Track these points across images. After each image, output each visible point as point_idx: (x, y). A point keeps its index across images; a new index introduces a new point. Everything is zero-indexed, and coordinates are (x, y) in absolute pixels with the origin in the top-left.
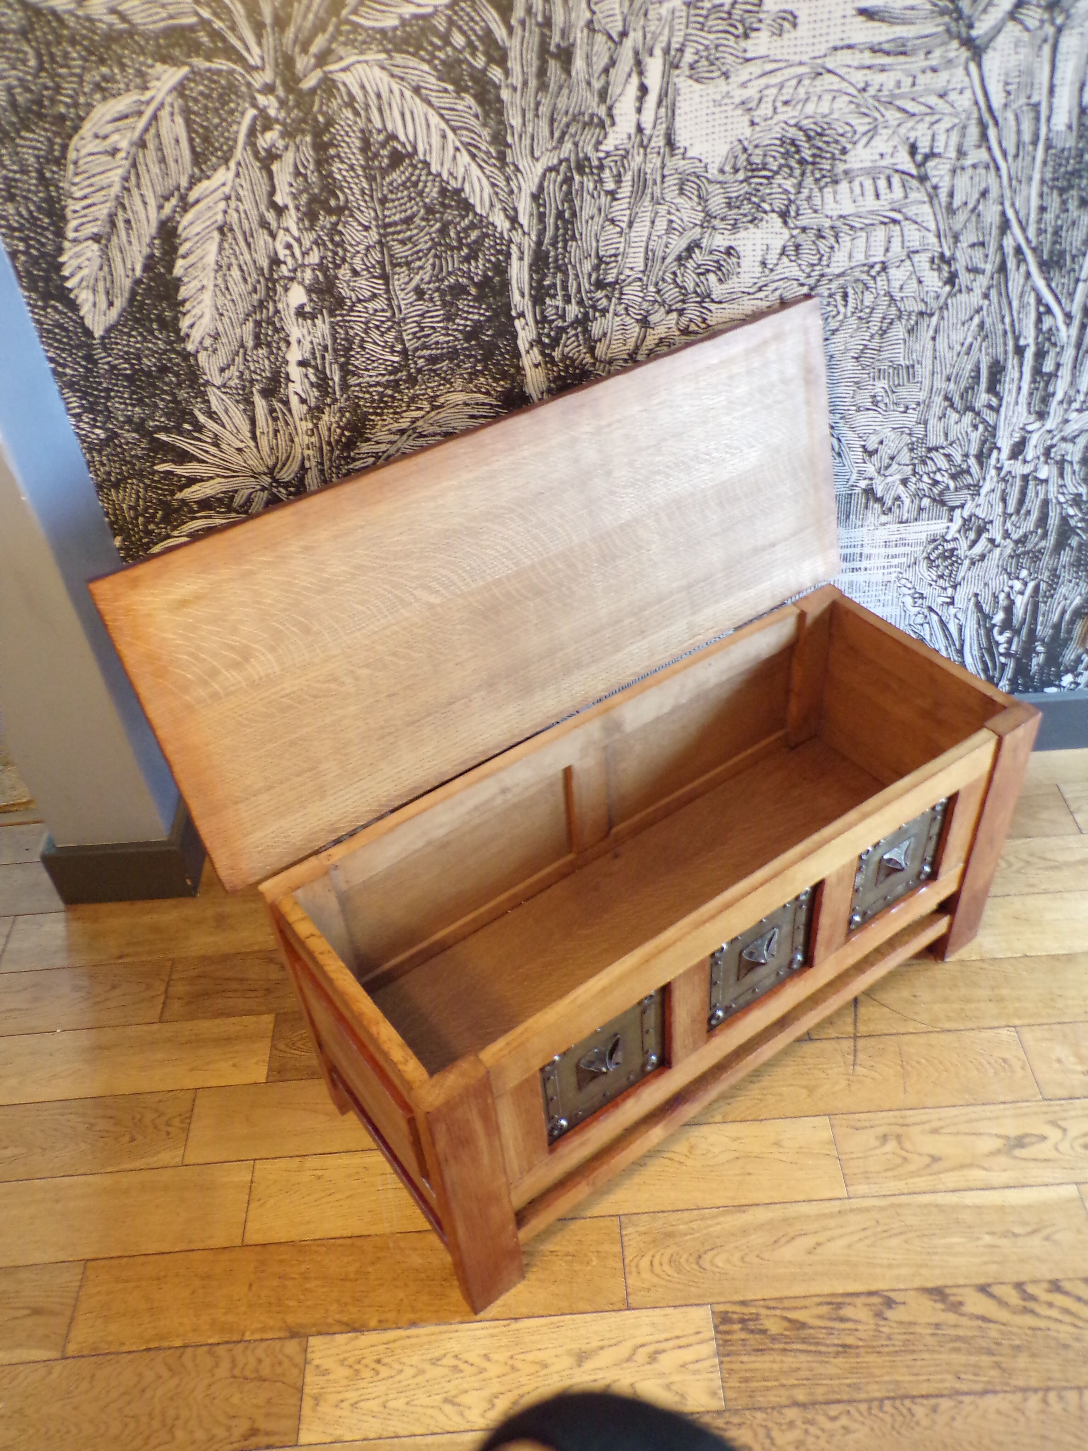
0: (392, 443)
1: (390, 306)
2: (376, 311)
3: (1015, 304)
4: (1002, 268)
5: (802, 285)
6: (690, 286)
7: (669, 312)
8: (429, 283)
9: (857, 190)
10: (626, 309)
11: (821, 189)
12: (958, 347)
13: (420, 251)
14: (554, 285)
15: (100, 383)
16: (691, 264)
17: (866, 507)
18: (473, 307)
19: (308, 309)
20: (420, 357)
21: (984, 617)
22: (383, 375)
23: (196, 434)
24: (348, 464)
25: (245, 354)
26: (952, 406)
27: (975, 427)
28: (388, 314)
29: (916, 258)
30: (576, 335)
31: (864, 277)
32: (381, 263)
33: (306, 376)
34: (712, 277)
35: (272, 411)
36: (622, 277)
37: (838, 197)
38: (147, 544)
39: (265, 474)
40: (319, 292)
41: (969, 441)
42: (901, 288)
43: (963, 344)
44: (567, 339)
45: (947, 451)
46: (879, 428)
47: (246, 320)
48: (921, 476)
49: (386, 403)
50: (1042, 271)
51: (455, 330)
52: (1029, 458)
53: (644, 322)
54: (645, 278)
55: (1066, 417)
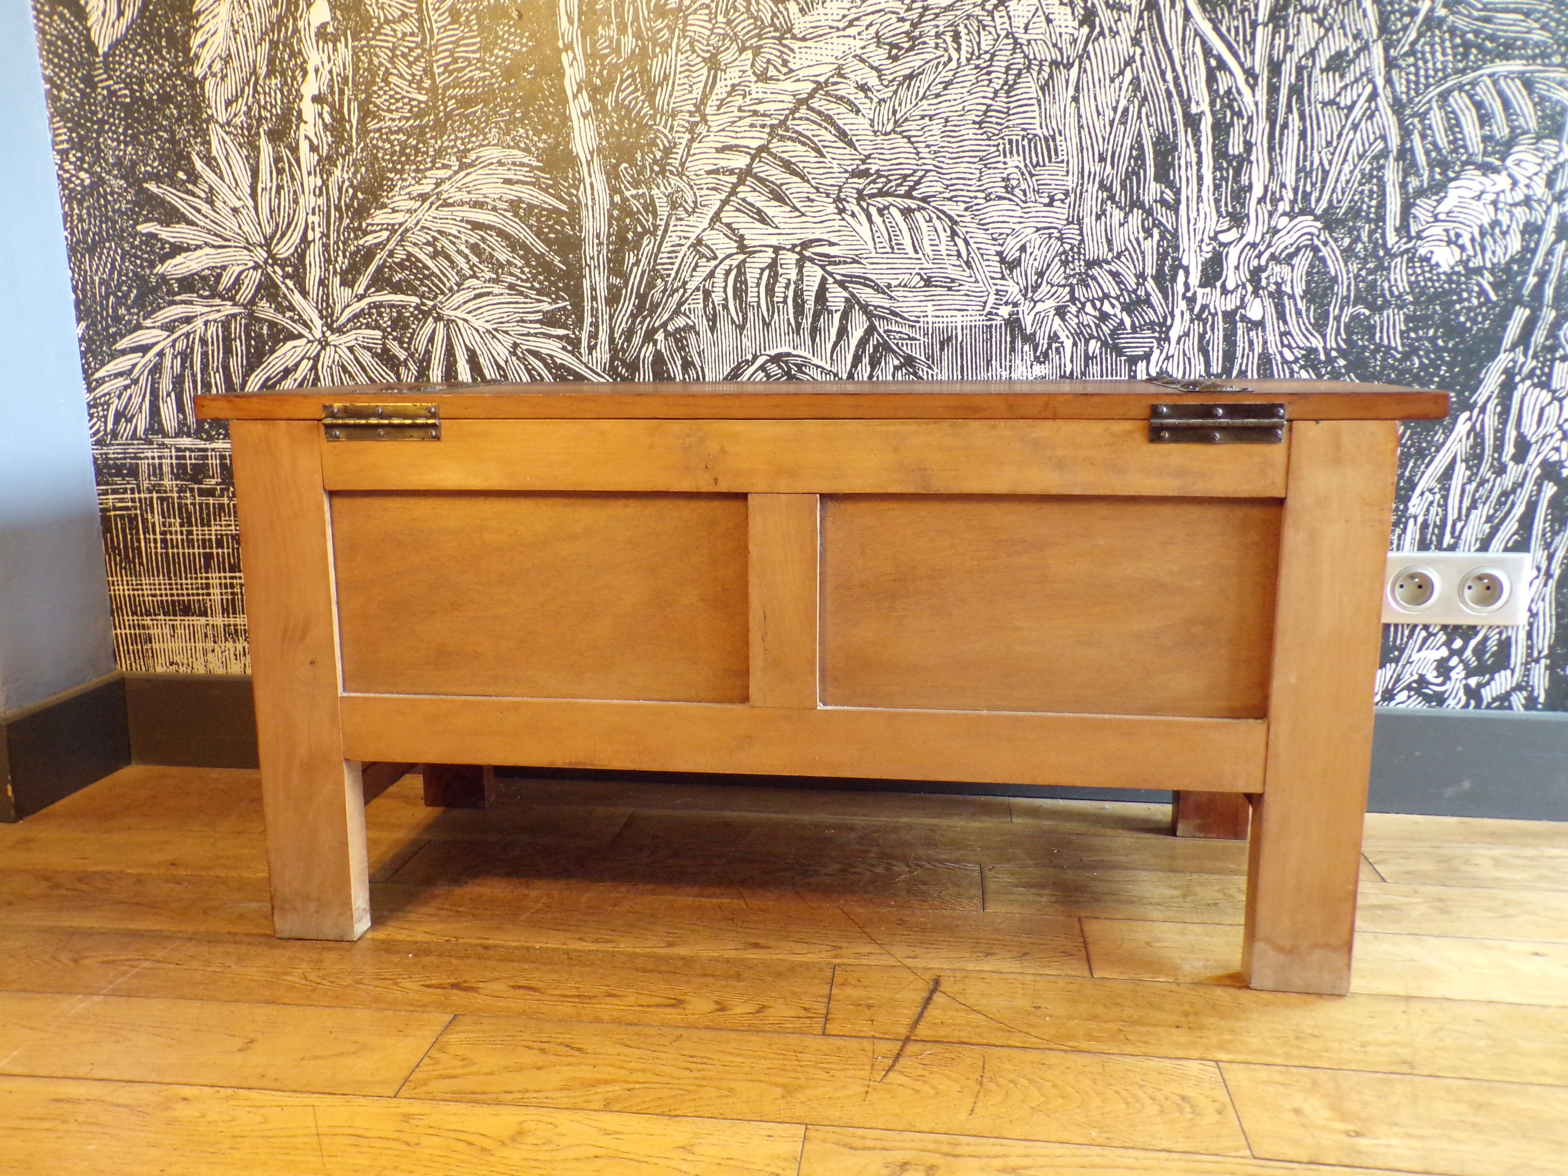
0: (409, 211)
2: (404, 34)
3: (1176, 54)
4: (1151, 4)
5: (902, 20)
6: (767, 17)
7: (742, 50)
8: (466, 2)
10: (691, 44)
12: (1109, 113)
14: (607, 10)
15: (95, 113)
17: (1013, 349)
18: (514, 33)
19: (330, 29)
20: (450, 98)
22: (408, 119)
23: (190, 186)
24: (357, 238)
25: (256, 83)
26: (1112, 198)
27: (1149, 234)
28: (418, 39)
30: (632, 75)
31: (978, 11)
33: (320, 115)
34: (792, 5)
35: (278, 160)
38: (115, 334)
39: (261, 246)
40: (345, 8)
41: (1143, 253)
42: (1026, 28)
43: (1115, 109)
44: (622, 81)
45: (1114, 267)
46: (1017, 227)
47: (262, 39)
48: (1084, 305)
49: (408, 156)
50: (1204, 10)
51: (492, 64)
52: (1230, 286)
53: (713, 63)
54: (713, 5)
55: (1273, 224)
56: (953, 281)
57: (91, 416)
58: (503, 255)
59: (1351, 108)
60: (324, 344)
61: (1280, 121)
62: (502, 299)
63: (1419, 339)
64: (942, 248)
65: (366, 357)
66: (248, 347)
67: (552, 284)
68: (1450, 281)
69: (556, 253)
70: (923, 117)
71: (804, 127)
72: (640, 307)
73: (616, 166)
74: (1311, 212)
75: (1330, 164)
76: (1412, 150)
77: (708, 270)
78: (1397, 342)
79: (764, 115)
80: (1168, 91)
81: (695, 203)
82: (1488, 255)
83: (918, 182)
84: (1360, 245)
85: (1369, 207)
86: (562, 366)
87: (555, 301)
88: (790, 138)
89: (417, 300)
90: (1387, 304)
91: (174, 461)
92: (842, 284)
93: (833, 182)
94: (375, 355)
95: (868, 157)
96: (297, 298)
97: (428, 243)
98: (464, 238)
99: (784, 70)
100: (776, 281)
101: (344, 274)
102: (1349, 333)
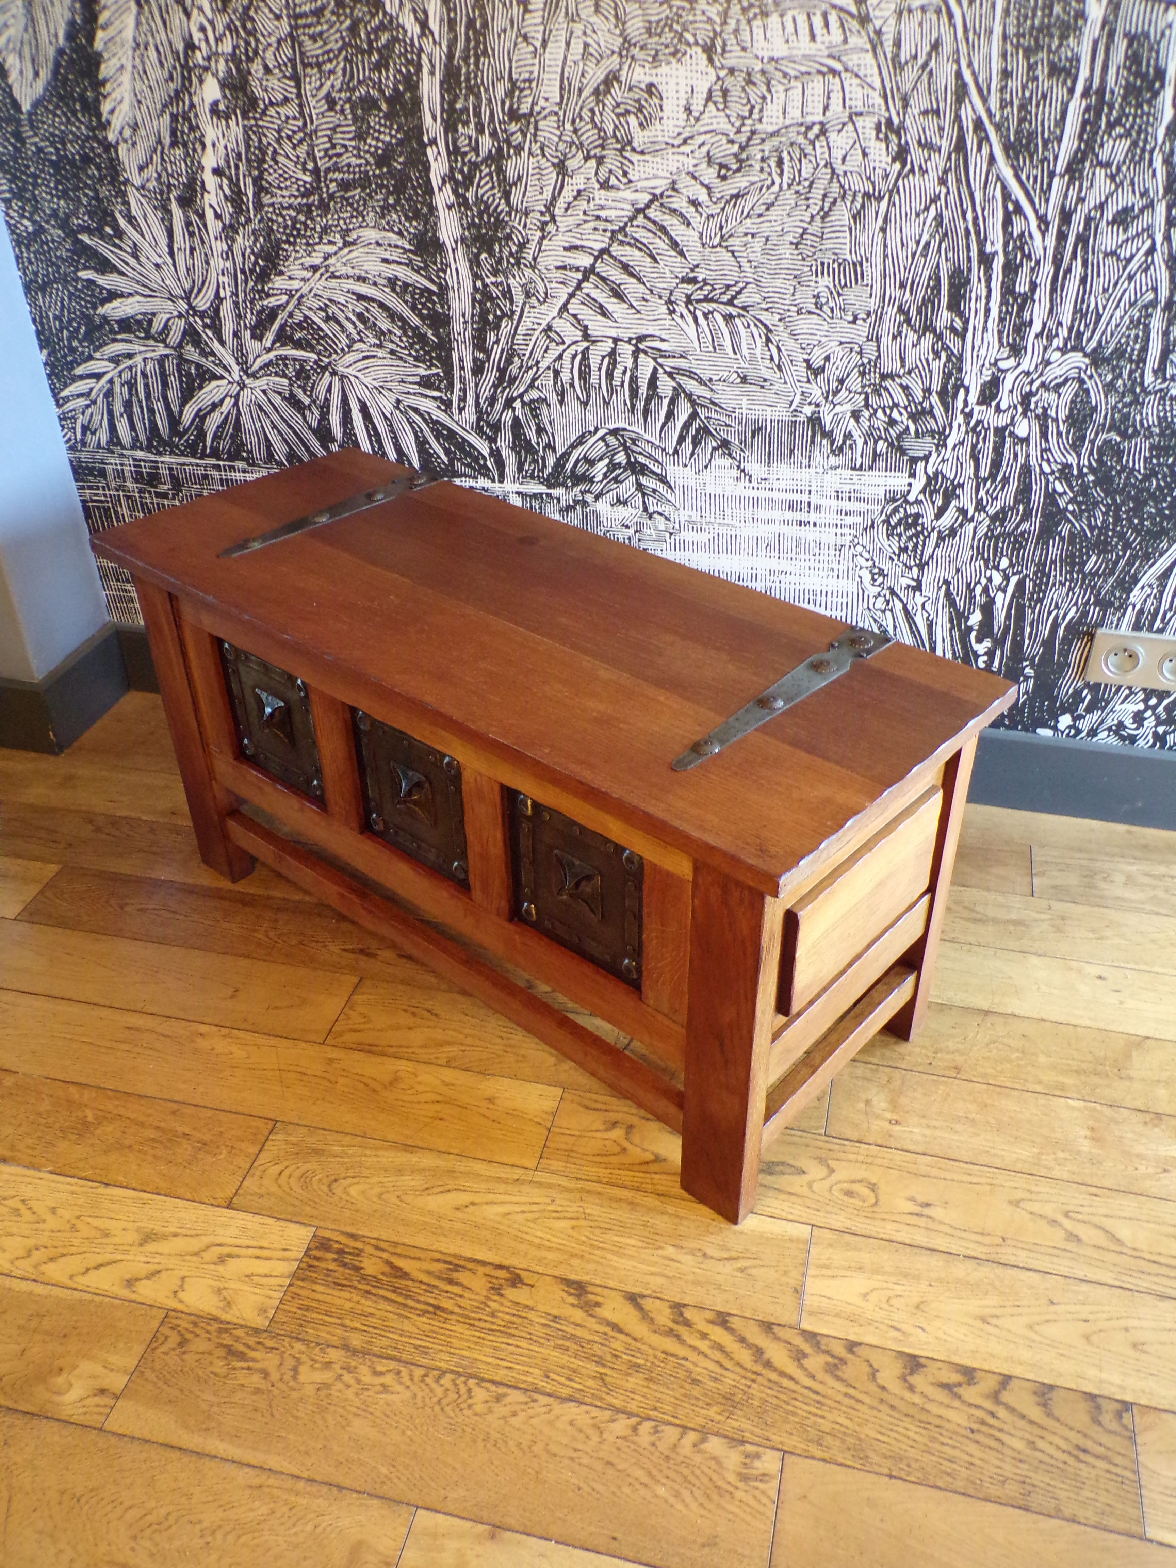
0: (303, 279)
1: (302, 113)
2: (288, 118)
3: (978, 196)
4: (960, 146)
5: (732, 142)
6: (610, 129)
7: (587, 158)
8: (340, 91)
9: (790, 27)
10: (542, 149)
11: (749, 22)
12: (912, 245)
13: (331, 50)
14: (465, 110)
15: (28, 167)
16: (609, 101)
17: (813, 442)
18: (385, 126)
19: (222, 107)
20: (331, 181)
21: (958, 617)
22: (296, 197)
23: (117, 241)
24: (261, 298)
25: (162, 152)
26: (908, 321)
27: (937, 355)
28: (300, 123)
29: (860, 122)
30: (490, 174)
31: (801, 139)
32: (292, 60)
33: (221, 187)
34: (632, 119)
35: (188, 224)
37: (768, 35)
38: (72, 362)
39: (182, 298)
40: (233, 88)
41: (931, 372)
42: (844, 159)
43: (918, 243)
44: (481, 178)
45: (904, 381)
46: (823, 340)
47: (163, 111)
48: (876, 411)
49: (299, 230)
50: (1008, 156)
51: (366, 152)
52: (1004, 406)
53: (561, 167)
54: (561, 113)
55: (1047, 356)
56: (765, 380)
57: (63, 427)
59: (1129, 261)
60: (243, 386)
61: (1064, 266)
62: (385, 362)
63: (1160, 465)
64: (758, 351)
65: (277, 400)
66: (181, 382)
69: (429, 326)
70: (746, 234)
71: (641, 234)
72: (500, 379)
73: (477, 256)
74: (1083, 350)
75: (1104, 308)
77: (557, 353)
78: (1140, 466)
79: (606, 220)
80: (967, 231)
81: (546, 294)
83: (739, 292)
84: (1120, 382)
85: (1133, 350)
86: (437, 422)
87: (429, 368)
88: (629, 244)
89: (314, 356)
90: (1136, 433)
92: (670, 375)
93: (665, 286)
94: (284, 398)
95: (697, 266)
96: (216, 346)
97: (321, 309)
98: (351, 307)
99: (625, 180)
100: (615, 367)
101: (253, 329)
102: (1101, 453)
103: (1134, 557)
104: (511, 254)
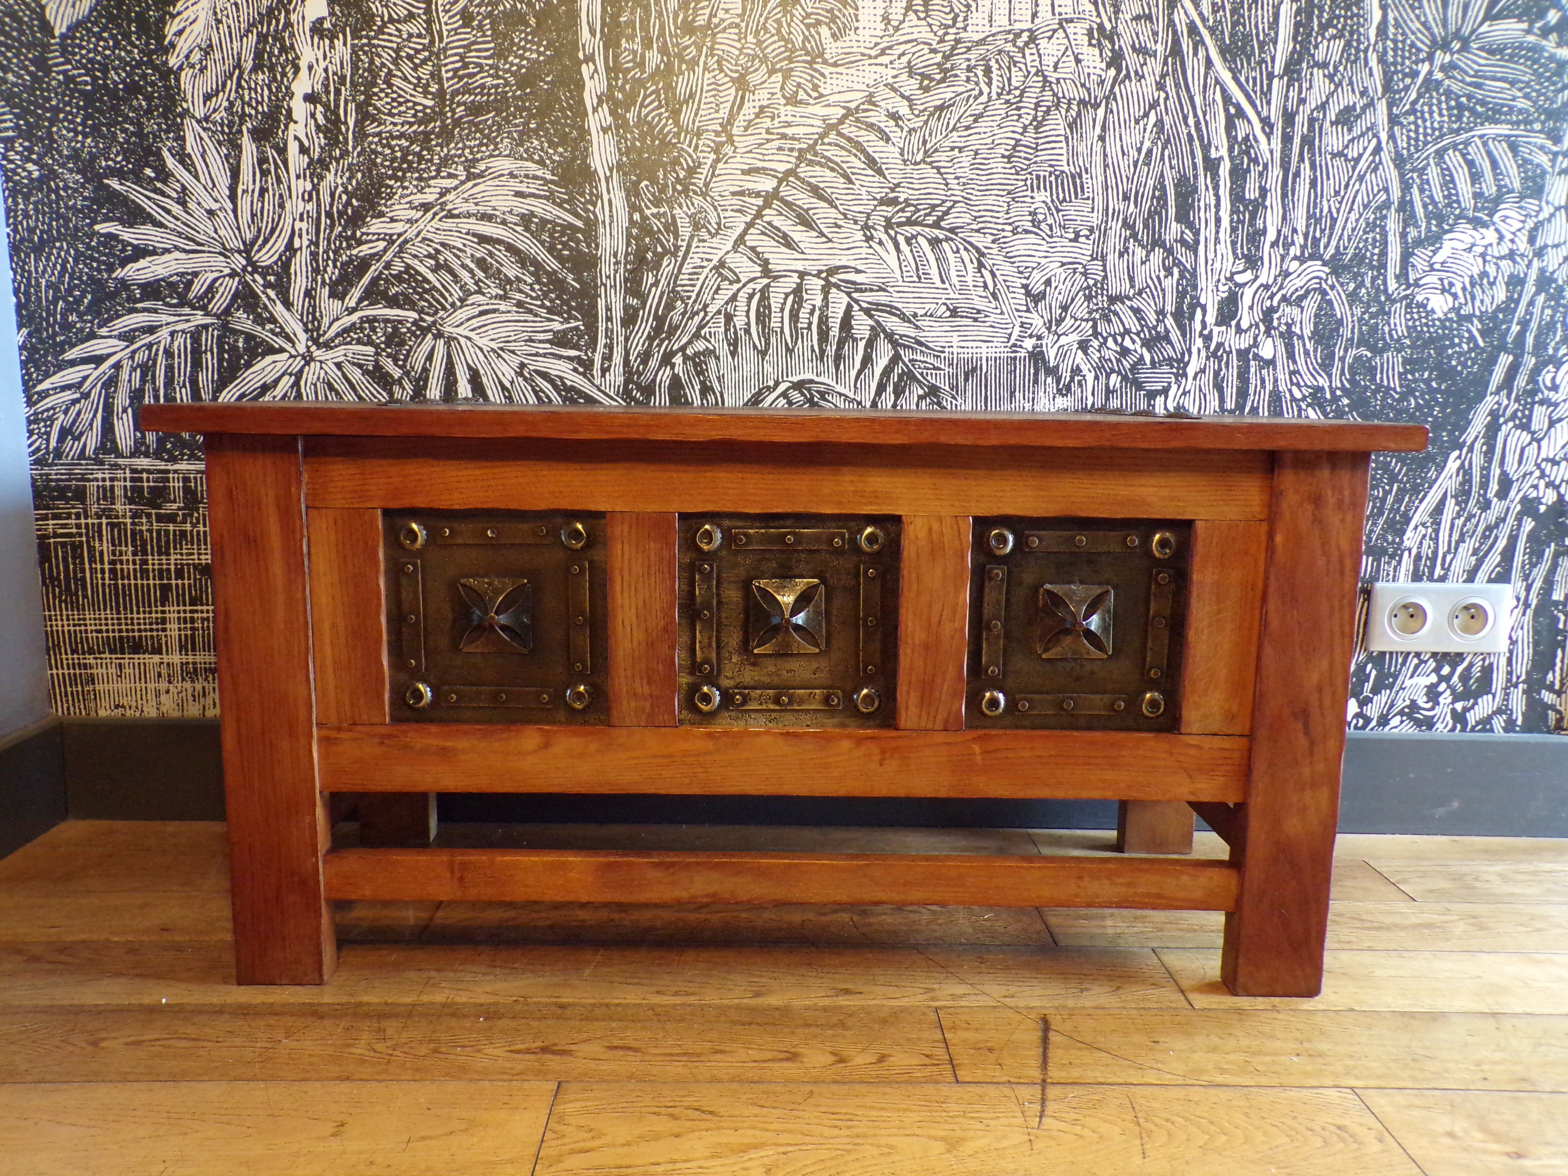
0: (409, 221)
1: (429, 30)
2: (410, 35)
3: (1198, 100)
4: (1176, 51)
5: (934, 51)
6: (798, 41)
7: (772, 72)
8: (480, 5)
10: (719, 62)
12: (1133, 153)
14: (631, 23)
15: (49, 99)
16: (798, 12)
17: (1036, 381)
18: (531, 42)
19: (327, 25)
20: (459, 104)
22: (411, 124)
23: (159, 185)
24: (349, 247)
25: (240, 78)
26: (1134, 236)
27: (1169, 272)
28: (426, 41)
29: (1070, 28)
30: (657, 92)
31: (1009, 47)
33: (313, 115)
35: (262, 160)
36: (715, 20)
38: (63, 343)
39: (239, 252)
40: (344, 4)
41: (1163, 290)
42: (1056, 67)
43: (1139, 150)
44: (645, 97)
45: (1135, 304)
46: (1043, 261)
47: (248, 31)
48: (1105, 339)
49: (410, 163)
50: (1225, 60)
51: (506, 71)
52: (1245, 325)
53: (741, 83)
54: (743, 25)
55: (1285, 267)
56: (979, 312)
57: (31, 433)
58: (511, 270)
59: (1357, 160)
60: (308, 359)
61: (1293, 169)
62: (509, 317)
63: (1415, 381)
64: (969, 279)
65: (356, 375)
66: (220, 360)
67: (564, 302)
68: (1444, 327)
69: (570, 270)
70: (953, 149)
71: (833, 153)
72: (657, 330)
73: (636, 184)
74: (1320, 258)
75: (1338, 212)
76: (1411, 202)
77: (730, 293)
78: (1396, 383)
79: (793, 138)
80: (1189, 134)
81: (719, 224)
82: (1477, 303)
83: (946, 213)
84: (1363, 291)
85: (1373, 254)
86: (573, 388)
87: (567, 321)
88: (819, 164)
89: (415, 315)
90: (1386, 348)
91: (128, 484)
92: (867, 312)
93: (861, 208)
94: (366, 372)
95: (898, 185)
96: (279, 309)
97: (429, 256)
98: (469, 251)
99: (815, 94)
100: (800, 306)
101: (333, 285)
102: (1353, 373)
103: (1402, 491)
104: (678, 180)
